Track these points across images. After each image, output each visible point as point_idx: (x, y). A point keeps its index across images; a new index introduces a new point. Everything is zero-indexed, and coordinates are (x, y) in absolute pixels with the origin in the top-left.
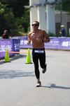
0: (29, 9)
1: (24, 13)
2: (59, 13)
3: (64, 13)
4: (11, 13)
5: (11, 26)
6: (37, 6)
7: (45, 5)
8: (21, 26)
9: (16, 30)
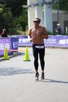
0: (27, 9)
1: (22, 12)
2: (56, 12)
3: (61, 12)
4: (10, 13)
5: (9, 24)
6: (35, 5)
7: (42, 5)
8: (19, 25)
9: (14, 29)
